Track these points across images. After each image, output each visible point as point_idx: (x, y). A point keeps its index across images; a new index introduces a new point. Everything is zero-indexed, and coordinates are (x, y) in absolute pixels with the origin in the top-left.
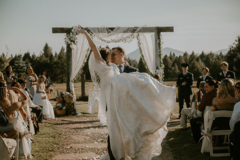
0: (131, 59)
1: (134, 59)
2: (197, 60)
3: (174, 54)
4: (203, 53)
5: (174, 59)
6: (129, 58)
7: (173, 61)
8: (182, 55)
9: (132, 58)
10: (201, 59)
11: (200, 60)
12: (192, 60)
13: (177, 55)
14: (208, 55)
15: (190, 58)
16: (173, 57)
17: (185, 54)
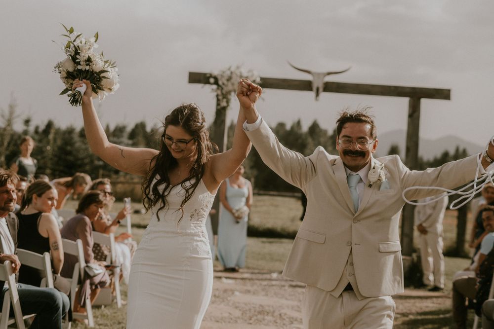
3: (465, 151)
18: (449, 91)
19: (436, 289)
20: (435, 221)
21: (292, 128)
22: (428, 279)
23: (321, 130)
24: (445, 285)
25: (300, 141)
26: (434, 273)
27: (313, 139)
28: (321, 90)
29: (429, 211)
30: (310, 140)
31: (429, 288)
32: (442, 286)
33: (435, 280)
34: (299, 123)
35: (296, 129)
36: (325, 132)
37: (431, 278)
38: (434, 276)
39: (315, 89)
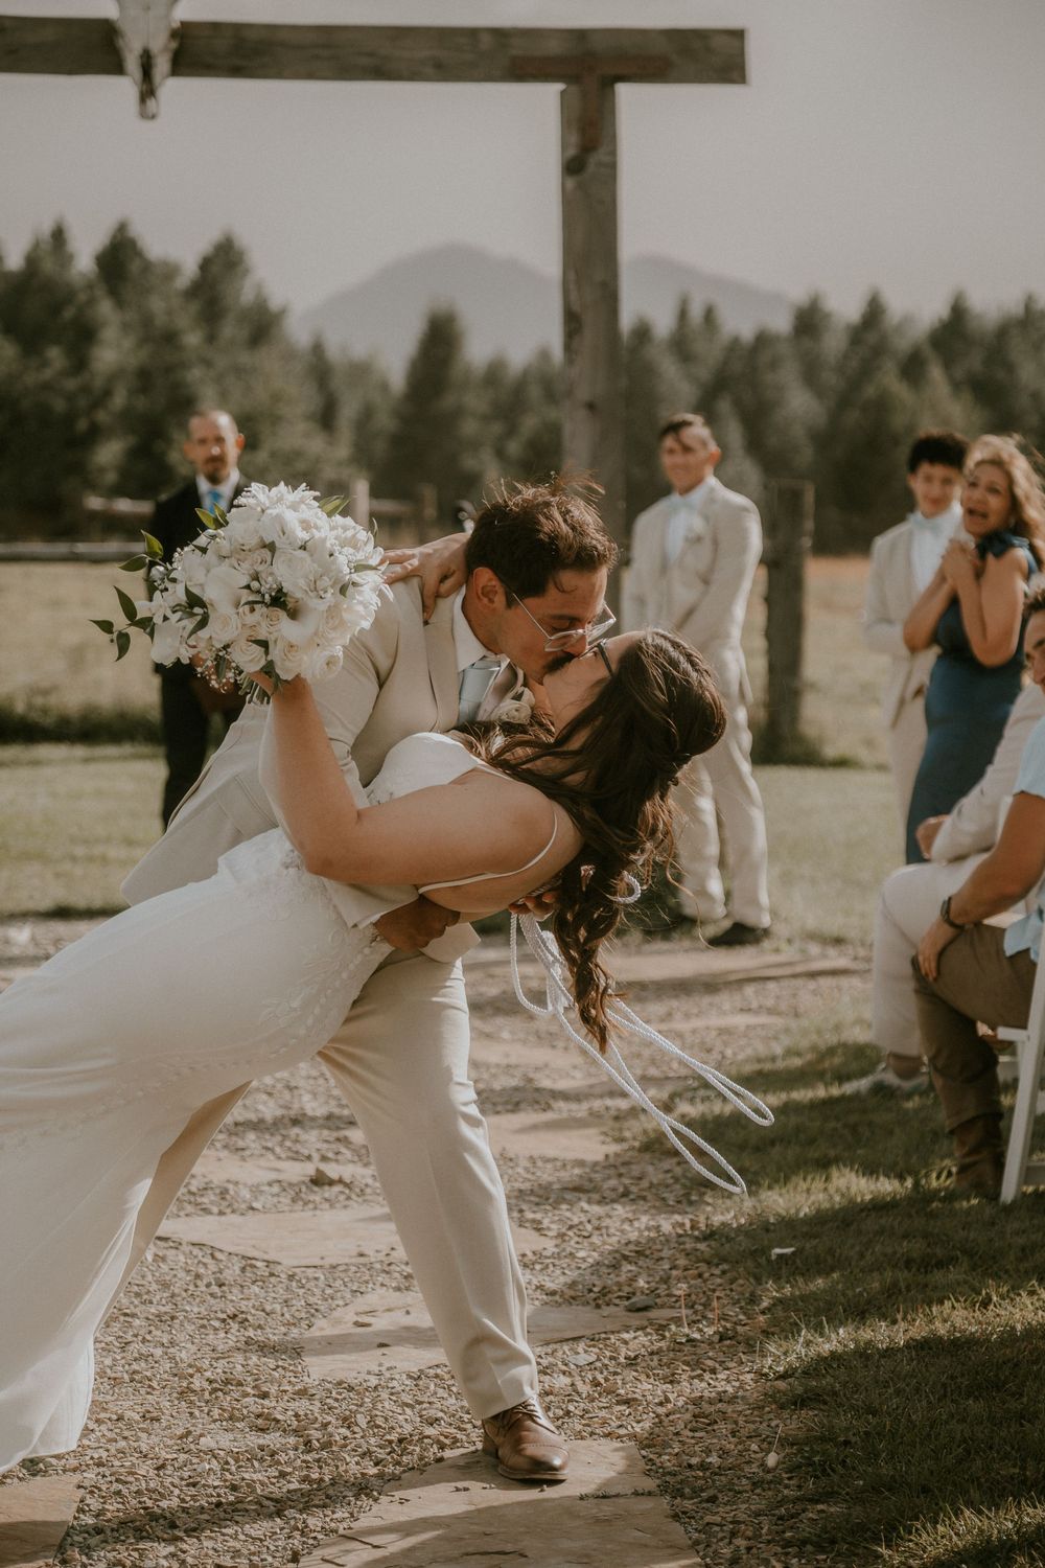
0: (333, 352)
1: (359, 350)
2: (913, 368)
3: (709, 315)
4: (959, 311)
5: (710, 355)
6: (318, 349)
7: (704, 373)
8: (781, 323)
9: (348, 342)
10: (948, 364)
11: (936, 373)
12: (867, 370)
13: (739, 324)
14: (1003, 332)
15: (846, 357)
16: (699, 347)
17: (809, 321)
18: (738, 35)
19: (739, 935)
20: (715, 637)
21: (32, 260)
22: (703, 893)
23: (147, 266)
24: (774, 913)
25: (68, 313)
26: (722, 863)
27: (120, 303)
28: (162, 65)
29: (684, 594)
30: (105, 308)
31: (712, 930)
32: (765, 921)
33: (728, 895)
34: (59, 236)
35: (48, 266)
36: (170, 271)
37: (715, 887)
38: (724, 877)
39: (132, 63)
